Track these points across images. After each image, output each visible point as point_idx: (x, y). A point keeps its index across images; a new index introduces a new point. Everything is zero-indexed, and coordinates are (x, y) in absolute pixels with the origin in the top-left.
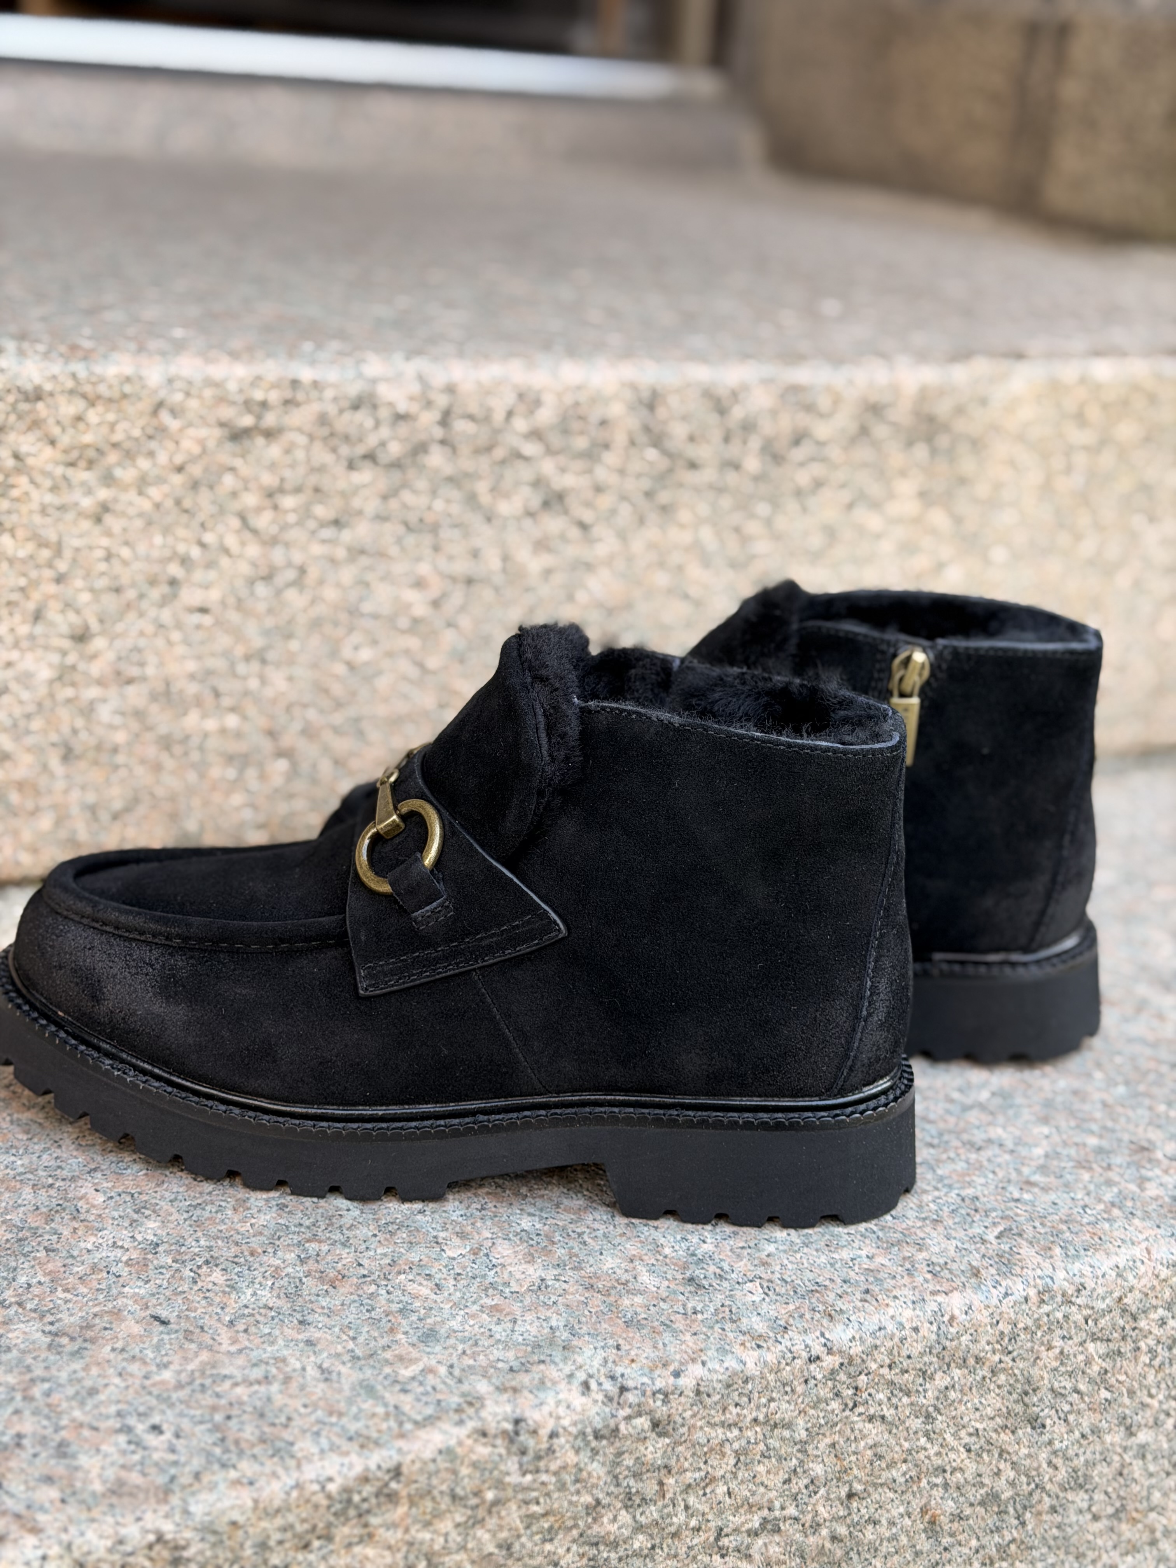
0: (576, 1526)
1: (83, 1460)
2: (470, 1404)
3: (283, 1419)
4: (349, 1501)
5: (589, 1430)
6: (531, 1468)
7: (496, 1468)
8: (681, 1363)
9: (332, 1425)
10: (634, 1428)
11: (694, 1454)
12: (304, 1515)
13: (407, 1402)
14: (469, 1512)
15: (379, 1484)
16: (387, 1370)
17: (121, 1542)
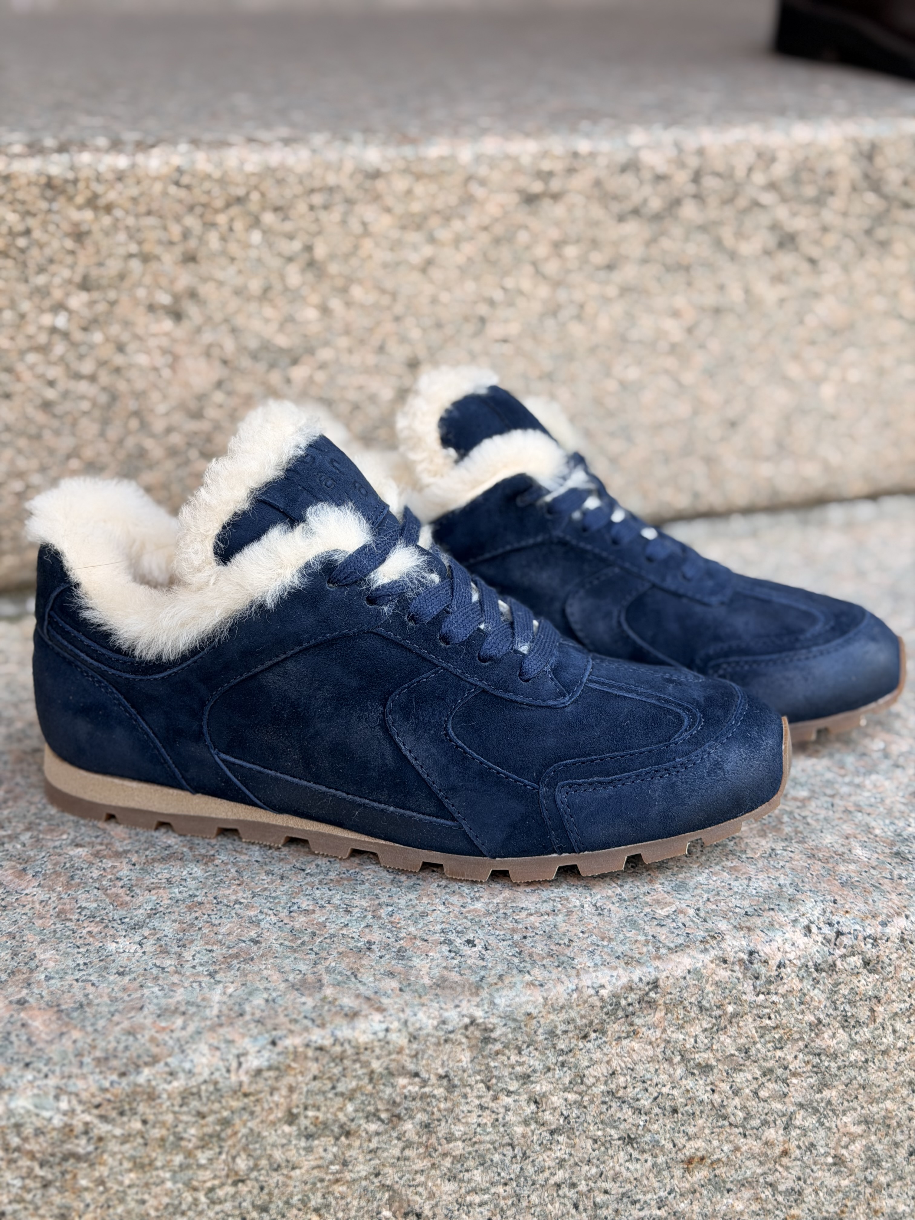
0: (802, 1039)
1: (416, 962)
2: (714, 937)
3: (566, 941)
4: (618, 1004)
5: (810, 964)
6: (763, 990)
7: (734, 988)
8: (888, 916)
9: (604, 946)
10: (848, 964)
11: (900, 989)
12: (583, 1012)
13: (663, 934)
14: (714, 1021)
15: (641, 993)
16: (647, 910)
17: (444, 1022)
